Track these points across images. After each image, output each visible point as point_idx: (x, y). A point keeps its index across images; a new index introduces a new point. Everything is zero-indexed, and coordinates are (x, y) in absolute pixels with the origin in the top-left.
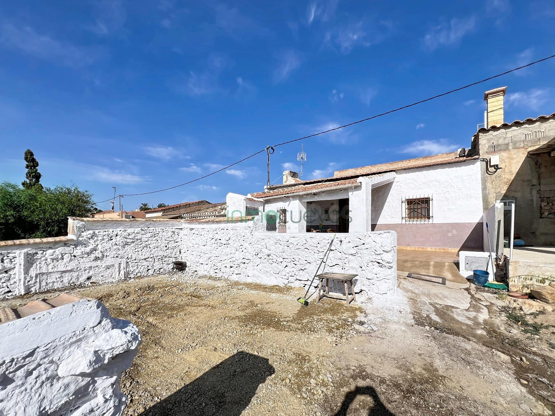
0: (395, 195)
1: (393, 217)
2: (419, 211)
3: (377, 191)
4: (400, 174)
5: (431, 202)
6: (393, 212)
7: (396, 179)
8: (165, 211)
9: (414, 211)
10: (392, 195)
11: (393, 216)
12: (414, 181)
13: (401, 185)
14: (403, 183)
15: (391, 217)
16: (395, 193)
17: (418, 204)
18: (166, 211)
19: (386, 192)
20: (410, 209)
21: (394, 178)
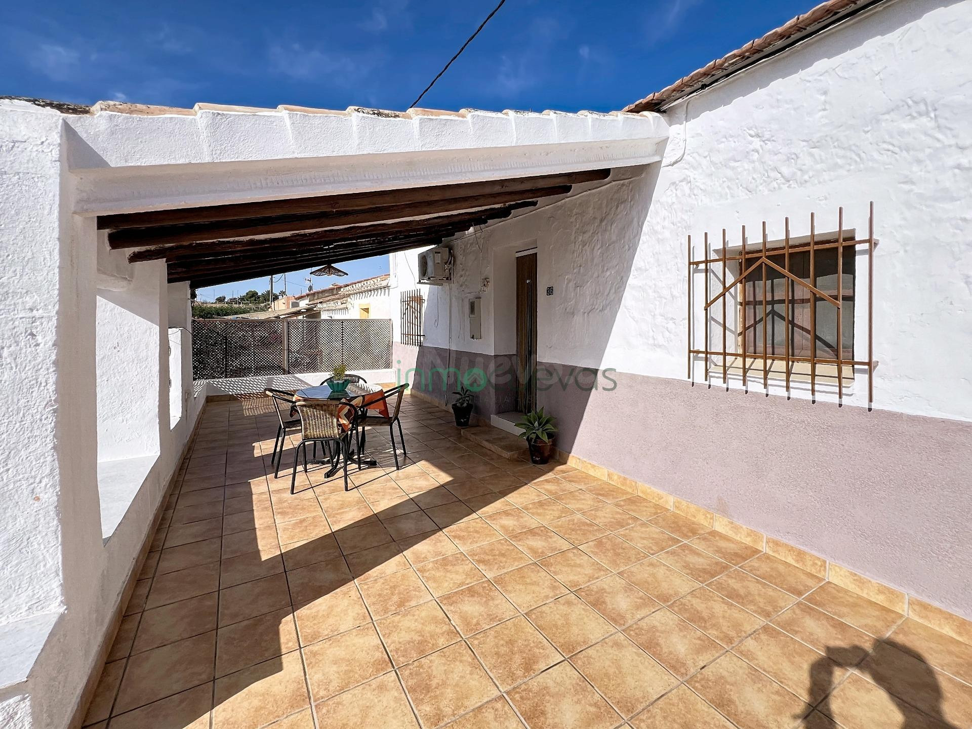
0: (667, 234)
1: (660, 346)
2: (803, 316)
3: (602, 221)
4: (687, 120)
5: (861, 262)
6: (659, 319)
7: (669, 148)
8: (314, 296)
9: (774, 313)
10: (656, 232)
11: (661, 340)
12: (757, 143)
13: (691, 174)
14: (705, 162)
15: (651, 341)
16: (666, 223)
17: (773, 275)
18: (316, 297)
19: (633, 219)
20: (756, 303)
21: (661, 145)
